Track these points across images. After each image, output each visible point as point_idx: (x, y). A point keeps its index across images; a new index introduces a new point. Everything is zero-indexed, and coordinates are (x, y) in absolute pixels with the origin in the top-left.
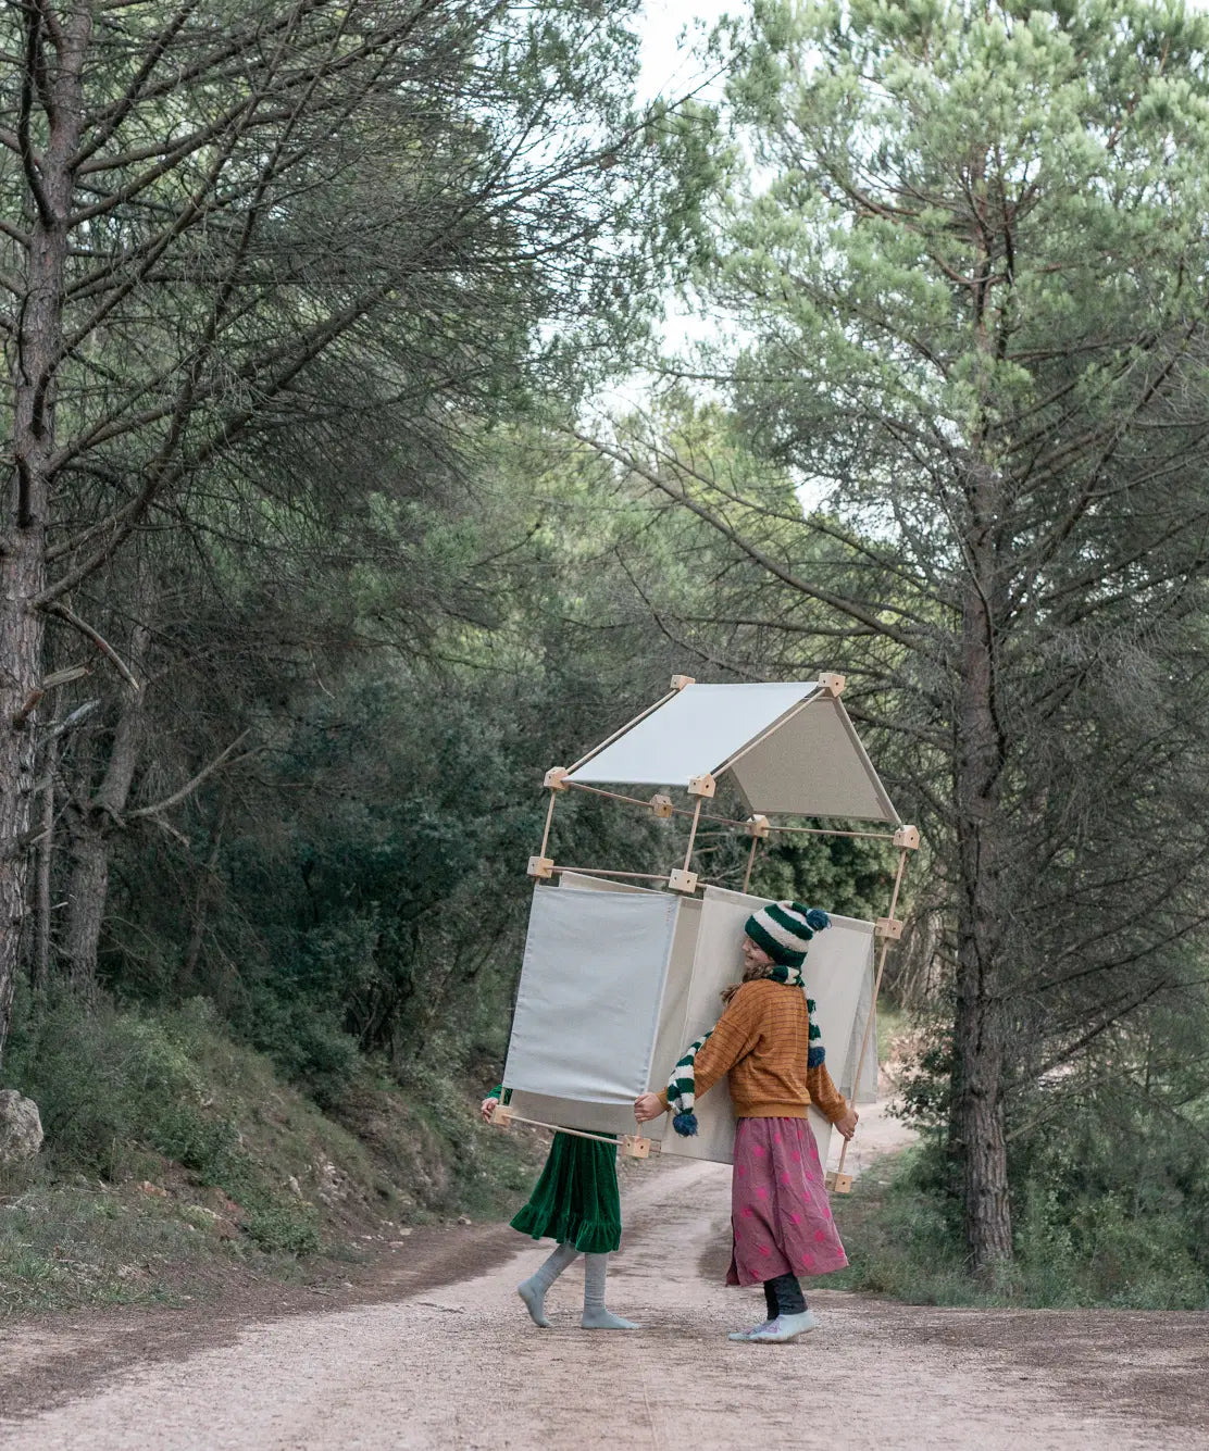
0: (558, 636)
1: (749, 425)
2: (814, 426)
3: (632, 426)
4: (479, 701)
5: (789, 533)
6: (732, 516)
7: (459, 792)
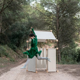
0: (29, 19)
1: (41, 4)
2: (46, 4)
3: (33, 5)
4: (24, 24)
5: (44, 12)
6: (41, 11)
7: (23, 30)
